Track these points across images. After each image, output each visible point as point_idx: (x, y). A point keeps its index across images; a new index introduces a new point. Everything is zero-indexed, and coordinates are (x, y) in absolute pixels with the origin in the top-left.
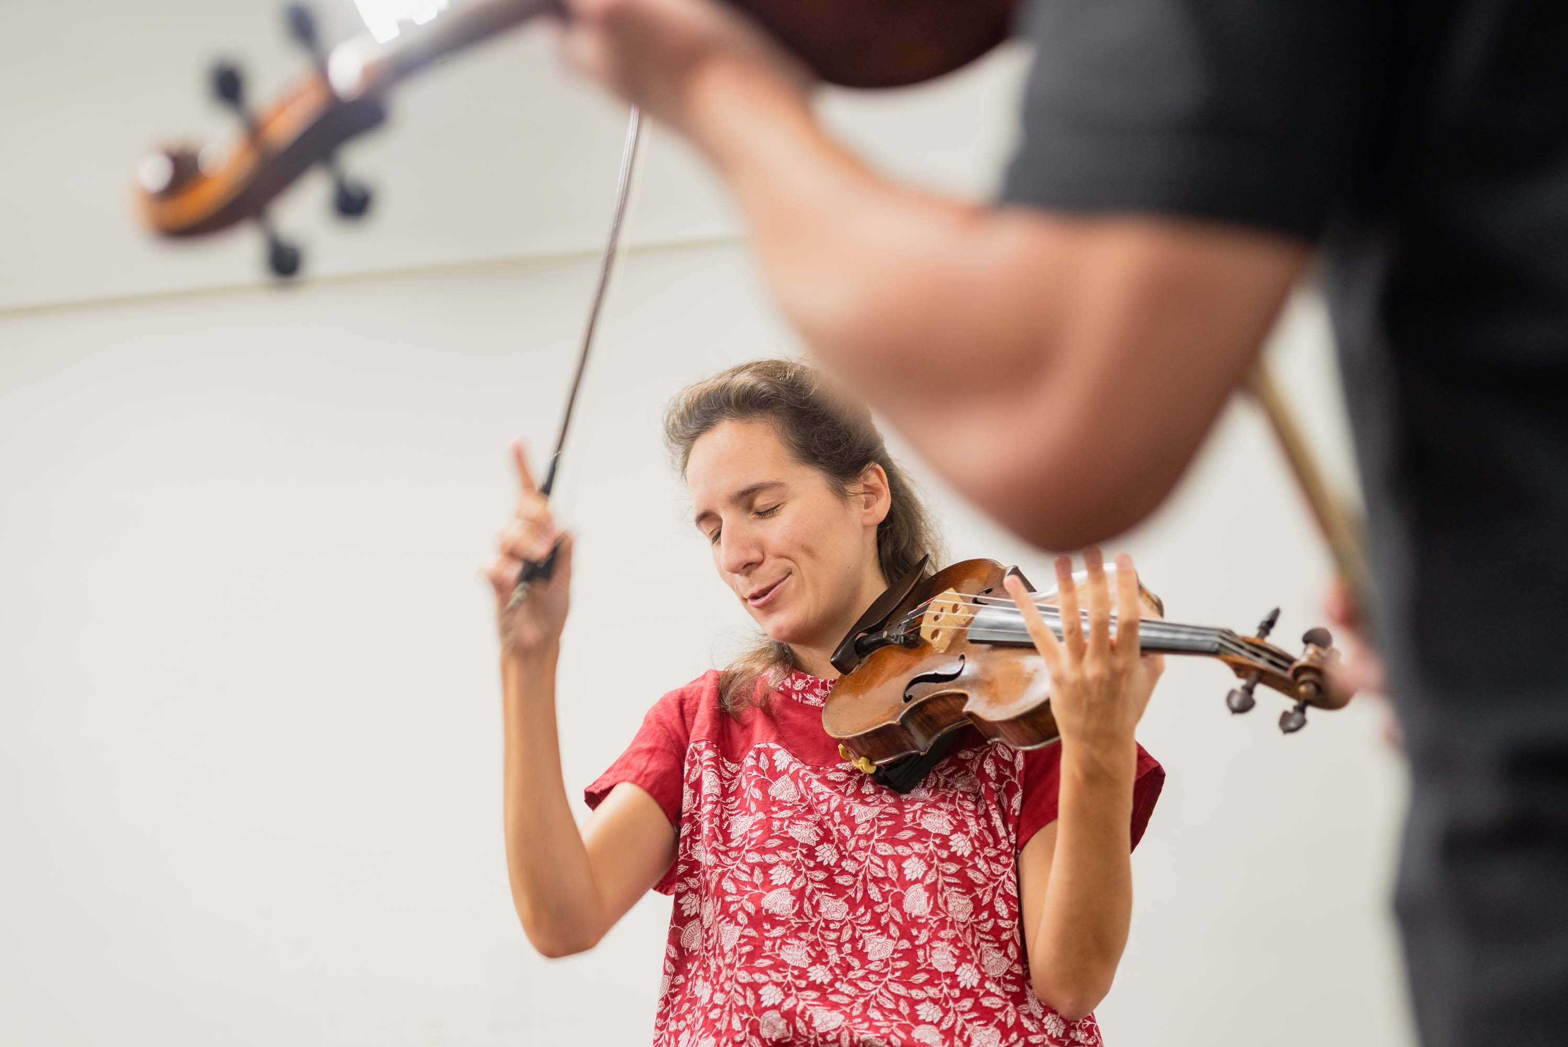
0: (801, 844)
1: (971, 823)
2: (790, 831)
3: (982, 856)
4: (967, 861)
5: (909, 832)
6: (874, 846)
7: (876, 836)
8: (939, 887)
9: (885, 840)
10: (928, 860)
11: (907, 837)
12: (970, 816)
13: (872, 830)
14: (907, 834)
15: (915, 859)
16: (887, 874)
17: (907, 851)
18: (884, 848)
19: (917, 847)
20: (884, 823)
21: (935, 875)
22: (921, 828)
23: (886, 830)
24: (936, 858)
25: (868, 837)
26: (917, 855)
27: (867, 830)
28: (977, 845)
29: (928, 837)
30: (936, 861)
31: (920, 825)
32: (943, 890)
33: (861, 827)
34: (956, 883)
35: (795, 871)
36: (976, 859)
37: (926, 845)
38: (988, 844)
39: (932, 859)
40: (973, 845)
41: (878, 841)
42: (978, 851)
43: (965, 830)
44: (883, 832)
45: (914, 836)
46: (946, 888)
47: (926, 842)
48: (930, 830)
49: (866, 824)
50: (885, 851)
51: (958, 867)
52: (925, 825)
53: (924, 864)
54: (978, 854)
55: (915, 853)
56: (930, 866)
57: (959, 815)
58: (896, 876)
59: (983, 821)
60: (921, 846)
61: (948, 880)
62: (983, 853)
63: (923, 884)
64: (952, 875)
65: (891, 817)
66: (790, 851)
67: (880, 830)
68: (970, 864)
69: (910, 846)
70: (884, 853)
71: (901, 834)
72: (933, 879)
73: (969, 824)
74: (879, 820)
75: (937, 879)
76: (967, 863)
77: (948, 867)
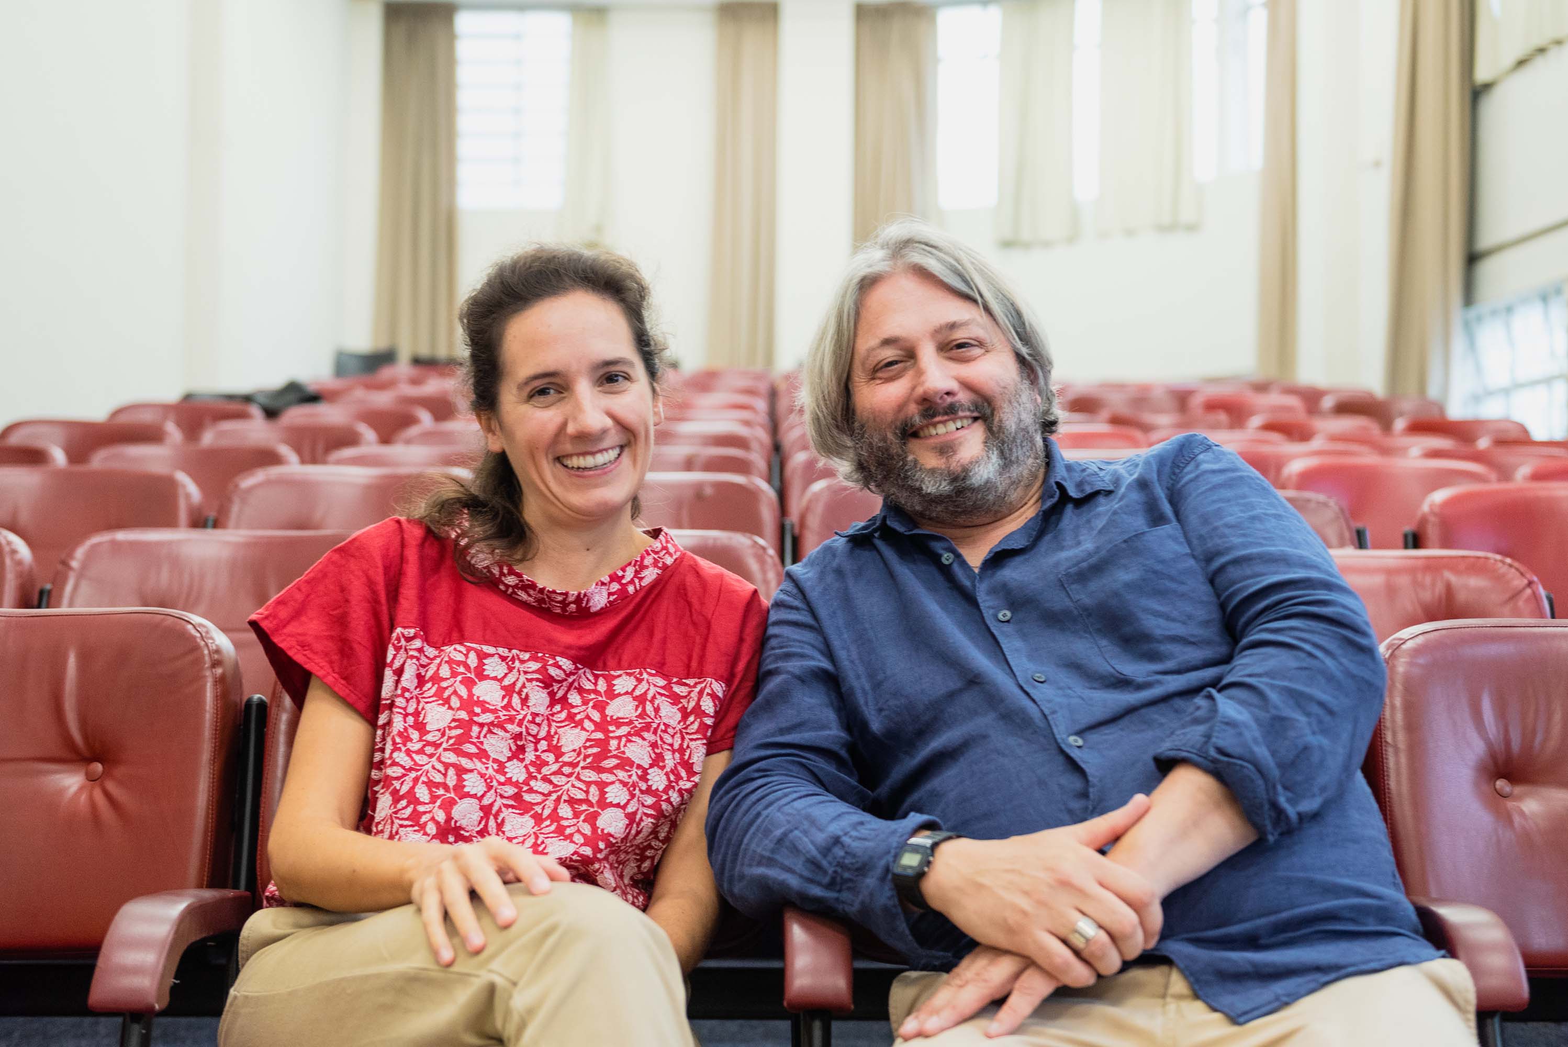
0: (494, 759)
1: (668, 756)
2: (485, 741)
3: (677, 788)
4: (662, 794)
5: (614, 760)
6: (579, 773)
7: (582, 764)
8: (638, 817)
9: (590, 767)
10: (630, 788)
11: (611, 765)
12: (668, 750)
13: (578, 759)
14: (610, 763)
15: (618, 785)
16: (587, 796)
17: (611, 778)
18: (589, 774)
19: (621, 774)
20: (590, 751)
21: (637, 805)
22: (625, 756)
23: (591, 758)
24: (637, 789)
25: (573, 765)
26: (621, 782)
27: (573, 758)
28: (672, 778)
29: (632, 766)
30: (637, 792)
31: (624, 753)
32: (641, 820)
33: (567, 755)
34: (652, 815)
35: (487, 784)
36: (670, 793)
37: (629, 773)
38: (682, 778)
39: (634, 790)
40: (668, 779)
41: (583, 768)
42: (674, 784)
43: (661, 764)
44: (589, 760)
45: (618, 764)
46: (644, 818)
47: (630, 771)
48: (633, 759)
49: (573, 753)
50: (590, 777)
51: (654, 799)
52: (628, 754)
53: (627, 793)
54: (673, 787)
55: (619, 780)
56: (633, 796)
57: (658, 748)
58: (597, 798)
59: (677, 755)
60: (625, 774)
61: (646, 811)
62: (678, 785)
63: (624, 810)
64: (649, 807)
65: (598, 742)
66: (484, 763)
67: (586, 757)
68: (665, 797)
69: (614, 774)
70: (588, 779)
71: (606, 762)
72: (634, 809)
73: (666, 757)
74: (586, 748)
75: (638, 809)
76: (662, 797)
77: (646, 798)
